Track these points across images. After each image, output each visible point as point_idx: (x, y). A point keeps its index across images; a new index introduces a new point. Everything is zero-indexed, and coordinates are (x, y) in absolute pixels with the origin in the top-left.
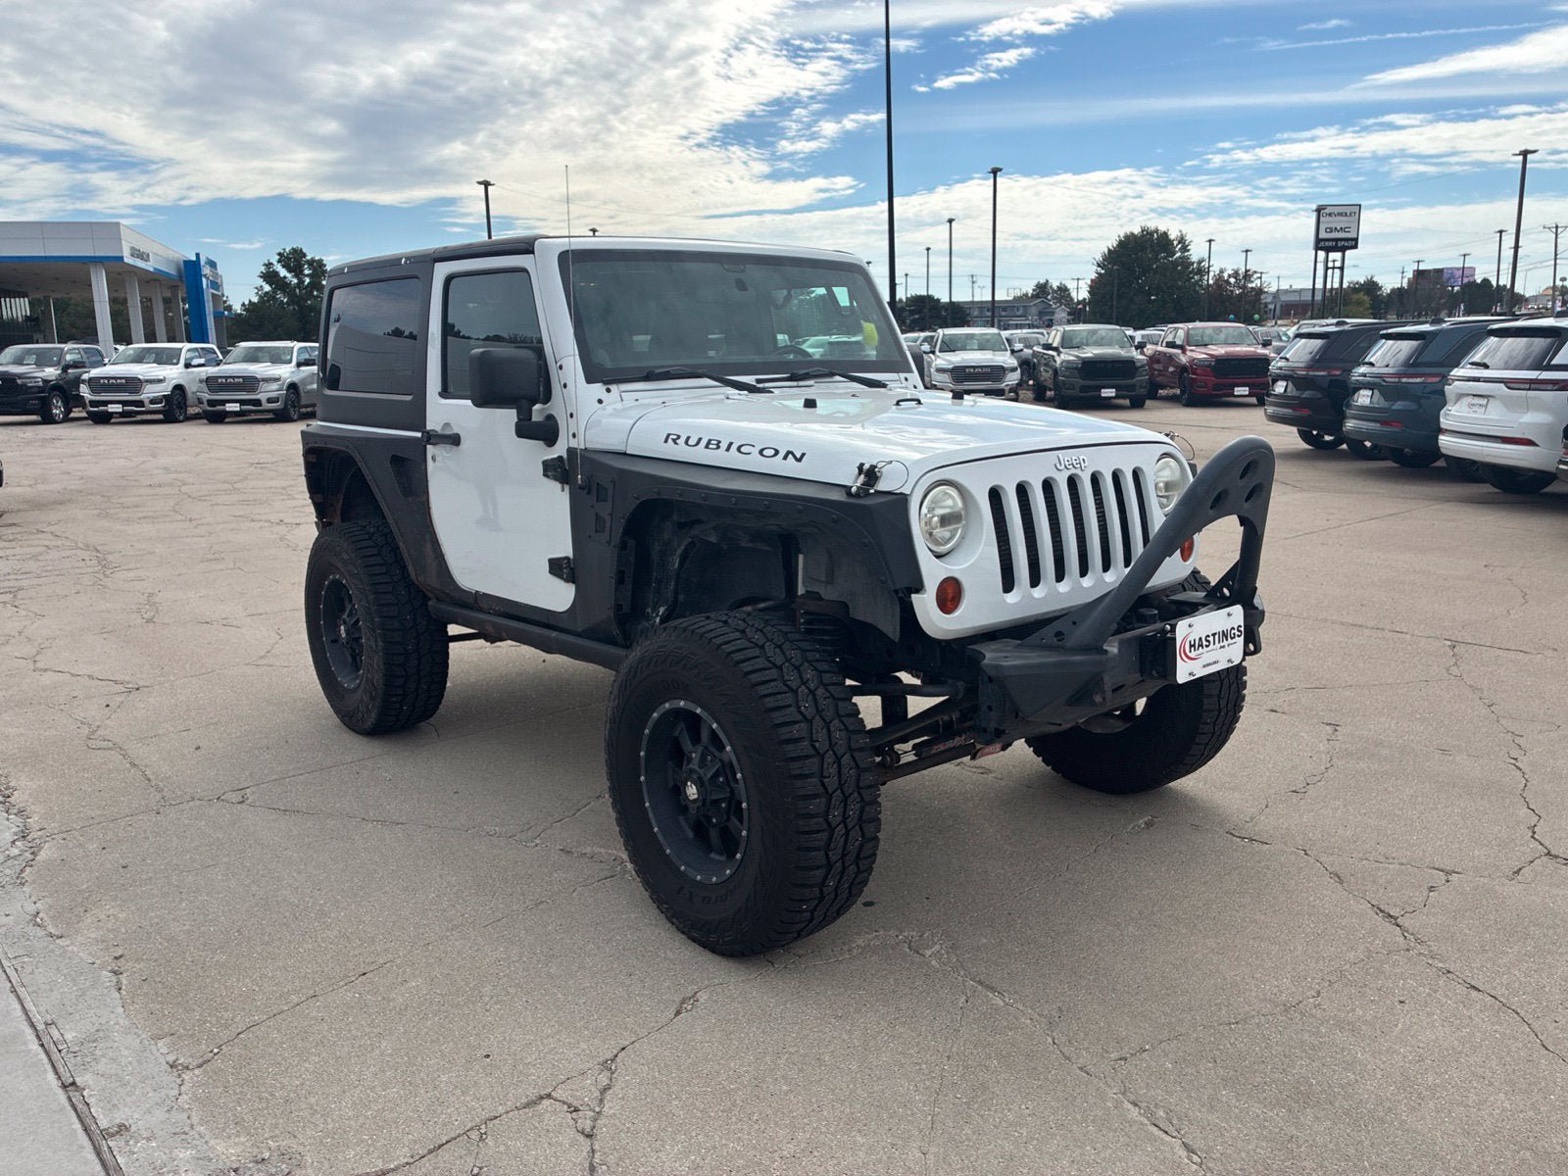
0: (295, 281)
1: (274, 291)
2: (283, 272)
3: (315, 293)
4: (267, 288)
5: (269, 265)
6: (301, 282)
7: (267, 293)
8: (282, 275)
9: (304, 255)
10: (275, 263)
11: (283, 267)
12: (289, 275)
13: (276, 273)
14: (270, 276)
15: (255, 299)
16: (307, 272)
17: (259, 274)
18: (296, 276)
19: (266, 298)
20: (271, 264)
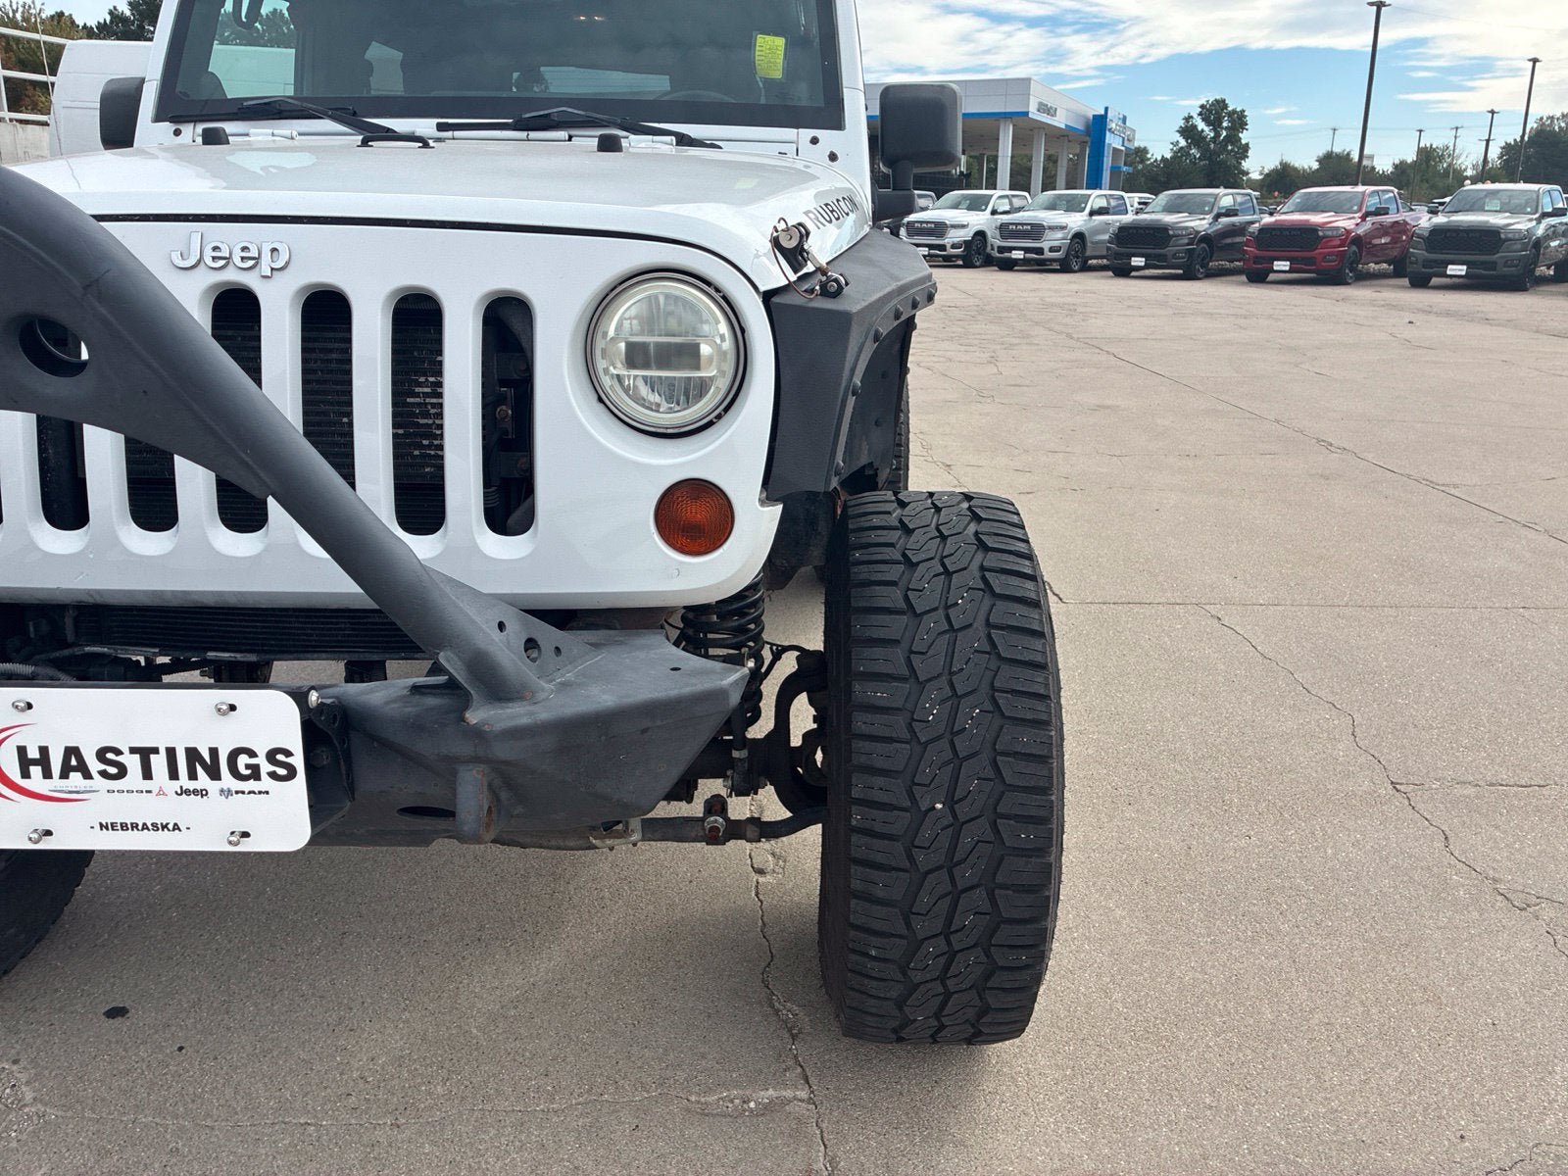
0: (1212, 135)
1: (1189, 147)
2: (1201, 125)
3: (1230, 148)
4: (1183, 143)
5: (1188, 118)
6: (1217, 135)
7: (1182, 148)
8: (1200, 129)
9: (1226, 106)
10: (1195, 116)
11: (1203, 120)
12: (1206, 129)
13: (1194, 127)
14: (1188, 131)
15: (1168, 155)
16: (1225, 124)
17: (1177, 128)
18: (1215, 130)
19: (1180, 154)
20: (1192, 117)
